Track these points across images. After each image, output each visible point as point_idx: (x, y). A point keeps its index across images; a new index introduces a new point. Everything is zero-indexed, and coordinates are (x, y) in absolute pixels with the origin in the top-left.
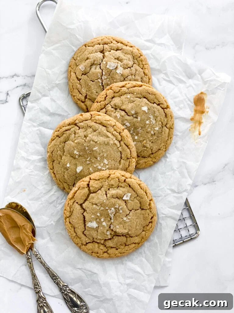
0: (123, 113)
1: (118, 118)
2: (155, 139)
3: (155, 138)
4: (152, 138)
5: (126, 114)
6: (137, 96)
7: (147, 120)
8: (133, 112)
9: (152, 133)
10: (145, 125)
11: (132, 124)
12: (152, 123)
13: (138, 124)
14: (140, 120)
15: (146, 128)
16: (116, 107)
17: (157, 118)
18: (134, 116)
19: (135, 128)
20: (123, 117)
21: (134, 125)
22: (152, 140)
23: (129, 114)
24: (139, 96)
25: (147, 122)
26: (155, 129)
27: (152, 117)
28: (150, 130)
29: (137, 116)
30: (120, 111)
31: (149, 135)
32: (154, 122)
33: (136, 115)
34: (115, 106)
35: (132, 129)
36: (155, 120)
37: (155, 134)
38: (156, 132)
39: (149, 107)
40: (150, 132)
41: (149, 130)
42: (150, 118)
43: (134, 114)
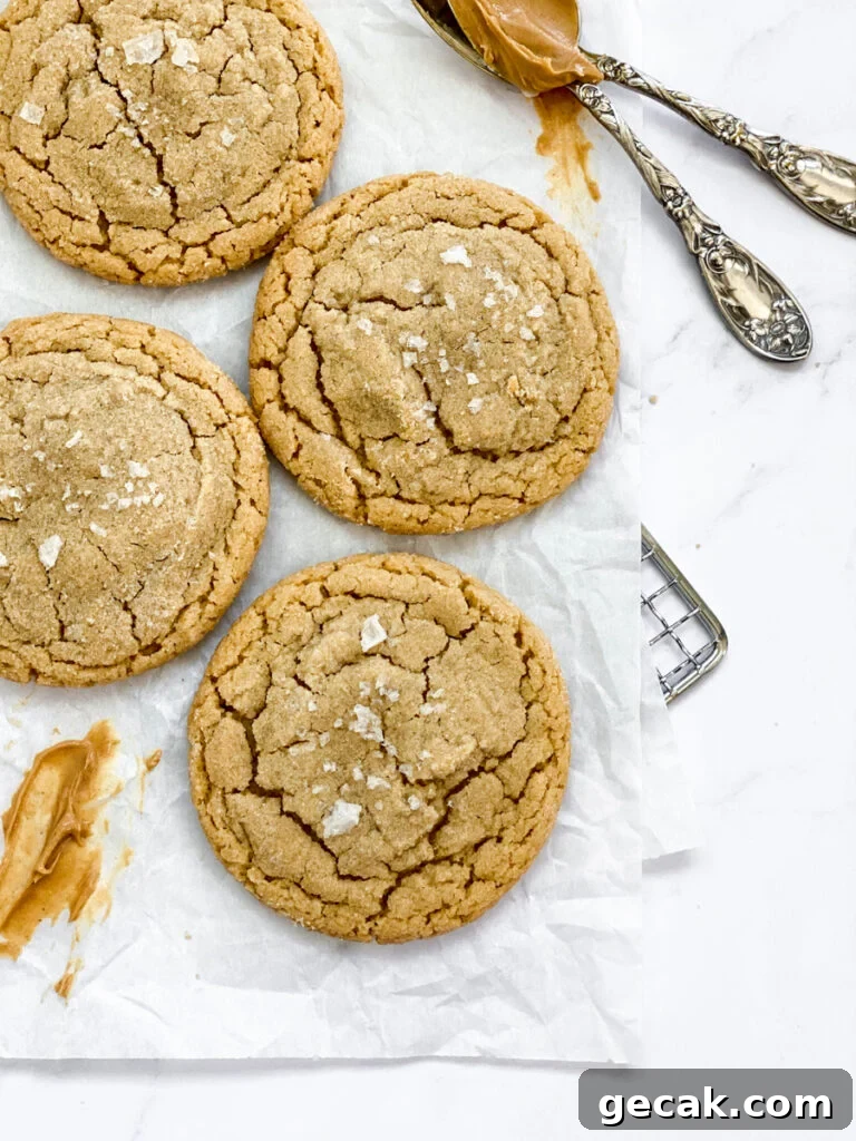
0: (381, 309)
1: (368, 332)
2: (550, 355)
3: (546, 353)
4: (534, 358)
5: (392, 306)
6: (404, 225)
7: (485, 295)
8: (416, 287)
9: (528, 334)
10: (484, 313)
11: (435, 336)
12: (507, 300)
13: (455, 323)
14: (459, 307)
15: (494, 326)
16: (343, 301)
17: (519, 273)
18: (427, 300)
19: (449, 343)
20: (384, 322)
21: (442, 335)
22: (535, 364)
23: (403, 303)
24: (410, 221)
25: (489, 301)
26: (531, 314)
27: (497, 276)
28: (512, 327)
29: (439, 295)
30: (365, 305)
31: (521, 350)
32: (514, 290)
33: (434, 295)
34: (338, 296)
35: (443, 353)
36: (516, 282)
37: (542, 337)
38: (541, 326)
39: (470, 245)
40: (519, 336)
41: (508, 327)
42: (492, 282)
43: (422, 294)
